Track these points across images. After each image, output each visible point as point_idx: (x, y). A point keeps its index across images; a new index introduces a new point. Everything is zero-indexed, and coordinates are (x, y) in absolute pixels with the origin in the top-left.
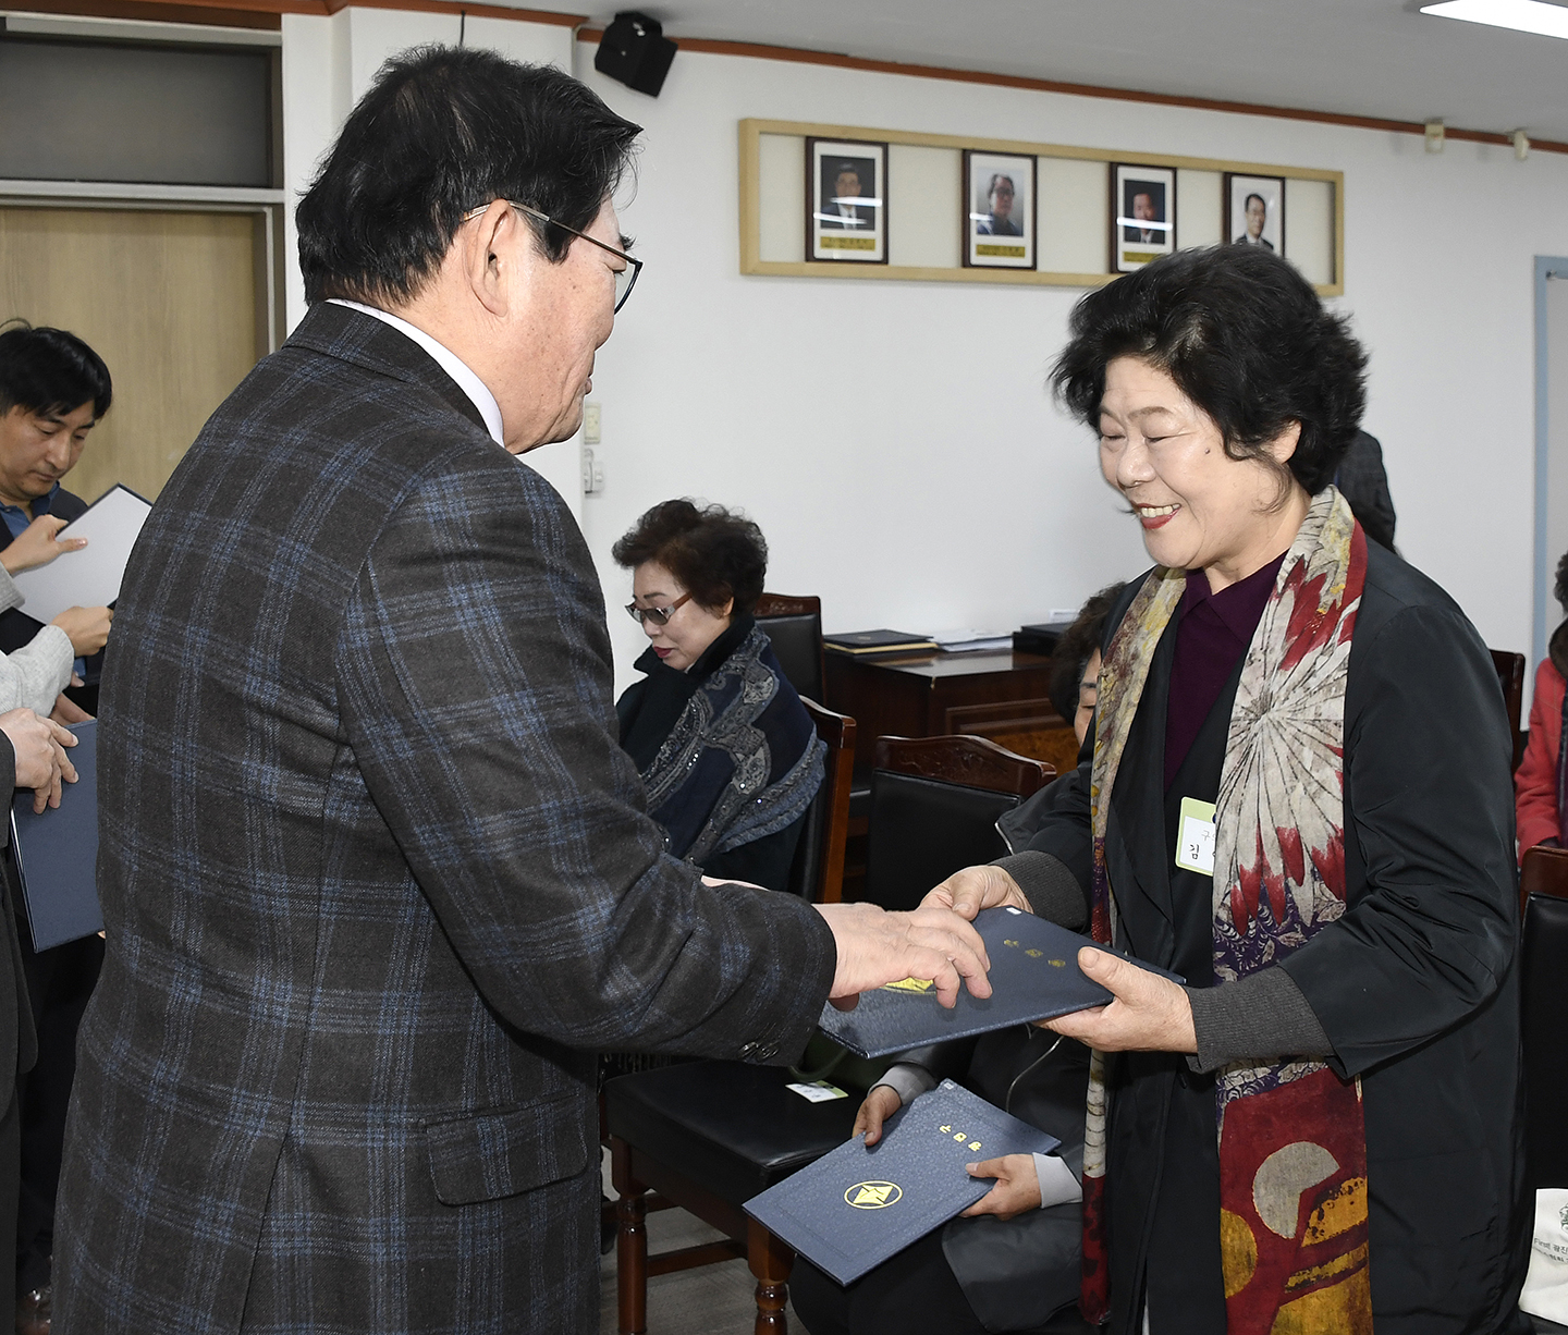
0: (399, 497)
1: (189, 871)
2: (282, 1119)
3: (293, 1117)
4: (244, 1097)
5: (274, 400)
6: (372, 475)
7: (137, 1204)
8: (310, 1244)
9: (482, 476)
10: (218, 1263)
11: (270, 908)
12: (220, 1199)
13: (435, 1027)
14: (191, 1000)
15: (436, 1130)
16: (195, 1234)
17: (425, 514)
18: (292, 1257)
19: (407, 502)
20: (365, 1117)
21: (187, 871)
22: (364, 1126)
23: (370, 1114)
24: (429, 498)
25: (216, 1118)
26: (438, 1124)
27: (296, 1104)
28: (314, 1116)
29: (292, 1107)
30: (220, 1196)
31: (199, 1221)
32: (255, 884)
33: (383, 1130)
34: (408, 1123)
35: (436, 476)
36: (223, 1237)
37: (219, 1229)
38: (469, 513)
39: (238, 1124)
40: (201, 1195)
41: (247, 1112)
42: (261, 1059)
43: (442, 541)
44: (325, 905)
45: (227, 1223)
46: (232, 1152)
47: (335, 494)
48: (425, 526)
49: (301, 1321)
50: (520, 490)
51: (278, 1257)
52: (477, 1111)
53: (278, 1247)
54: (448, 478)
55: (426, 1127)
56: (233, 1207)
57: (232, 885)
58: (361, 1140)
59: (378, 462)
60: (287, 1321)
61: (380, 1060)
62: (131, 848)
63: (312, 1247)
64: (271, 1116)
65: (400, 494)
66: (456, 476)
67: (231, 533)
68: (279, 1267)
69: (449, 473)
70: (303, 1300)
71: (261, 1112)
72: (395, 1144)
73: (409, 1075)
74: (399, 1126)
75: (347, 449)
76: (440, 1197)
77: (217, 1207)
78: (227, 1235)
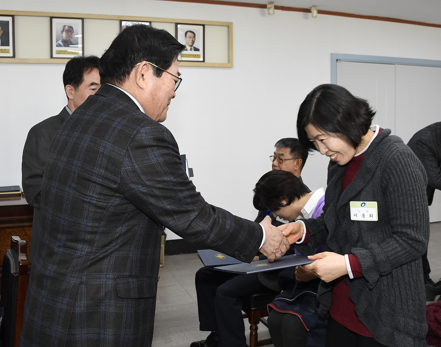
0: (135, 132)
1: (65, 219)
2: (80, 278)
3: (83, 278)
4: (71, 273)
5: (96, 106)
6: (127, 126)
7: (42, 300)
8: (86, 309)
9: (155, 128)
10: (63, 314)
11: (86, 229)
12: (64, 298)
13: (121, 254)
14: (61, 250)
15: (119, 279)
16: (57, 307)
17: (142, 137)
18: (81, 312)
19: (137, 133)
20: (101, 276)
21: (64, 219)
22: (101, 278)
23: (102, 275)
24: (143, 133)
25: (63, 278)
26: (119, 278)
27: (84, 274)
28: (88, 277)
29: (83, 275)
30: (64, 297)
31: (58, 303)
32: (83, 223)
33: (105, 279)
34: (112, 277)
35: (144, 127)
36: (64, 307)
37: (63, 305)
38: (152, 137)
39: (68, 279)
40: (59, 297)
41: (71, 276)
42: (77, 264)
43: (147, 143)
44: (100, 229)
45: (65, 304)
46: (67, 286)
47: (117, 131)
48: (142, 139)
49: (83, 328)
50: (163, 131)
51: (77, 312)
52: (130, 276)
53: (78, 310)
54: (147, 128)
55: (116, 278)
56: (67, 300)
57: (77, 223)
58: (100, 282)
59: (128, 123)
60: (79, 329)
61: (106, 262)
62: (49, 213)
63: (86, 310)
64: (77, 277)
65: (135, 131)
66: (149, 127)
67: (87, 138)
68: (78, 315)
69: (147, 127)
70: (84, 323)
71: (75, 276)
72: (108, 283)
73: (113, 265)
74: (109, 278)
75: (119, 120)
76: (119, 296)
77: (63, 300)
78: (65, 307)
